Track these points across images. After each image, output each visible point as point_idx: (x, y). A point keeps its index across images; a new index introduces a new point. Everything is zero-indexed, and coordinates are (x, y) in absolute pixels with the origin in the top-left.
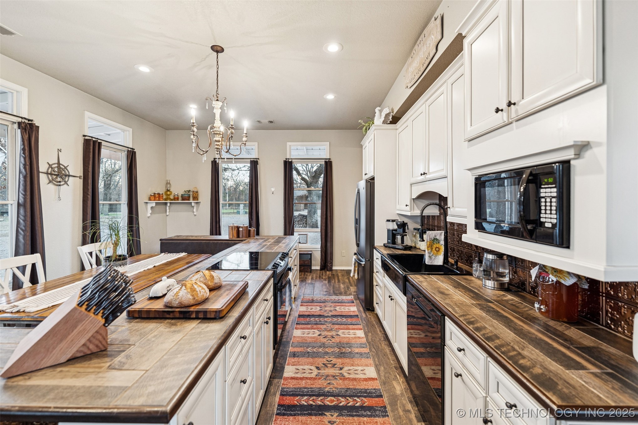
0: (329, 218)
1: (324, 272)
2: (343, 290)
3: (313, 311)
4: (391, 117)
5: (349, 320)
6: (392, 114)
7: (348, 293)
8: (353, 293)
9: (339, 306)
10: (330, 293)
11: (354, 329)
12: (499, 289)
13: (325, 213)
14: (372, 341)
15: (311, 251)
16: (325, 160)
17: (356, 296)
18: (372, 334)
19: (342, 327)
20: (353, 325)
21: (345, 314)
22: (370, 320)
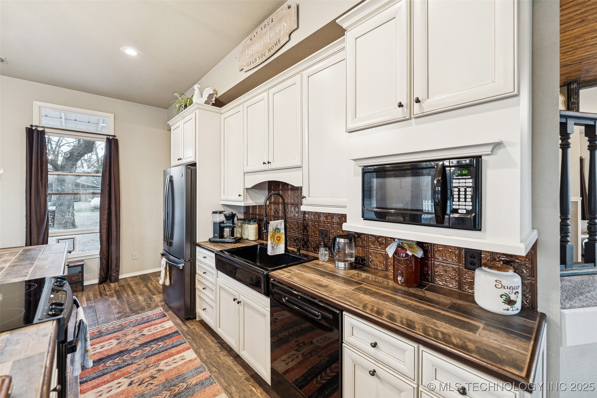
0: (113, 213)
1: (105, 285)
2: (144, 304)
3: (106, 350)
4: (214, 99)
5: (168, 342)
6: (216, 96)
7: (153, 305)
8: (159, 304)
9: (146, 327)
10: (125, 313)
11: (179, 352)
12: (350, 269)
13: (107, 206)
14: (208, 359)
15: (83, 261)
16: (106, 136)
17: (166, 306)
18: (204, 349)
19: (162, 355)
20: (176, 346)
21: (159, 336)
22: (195, 332)
